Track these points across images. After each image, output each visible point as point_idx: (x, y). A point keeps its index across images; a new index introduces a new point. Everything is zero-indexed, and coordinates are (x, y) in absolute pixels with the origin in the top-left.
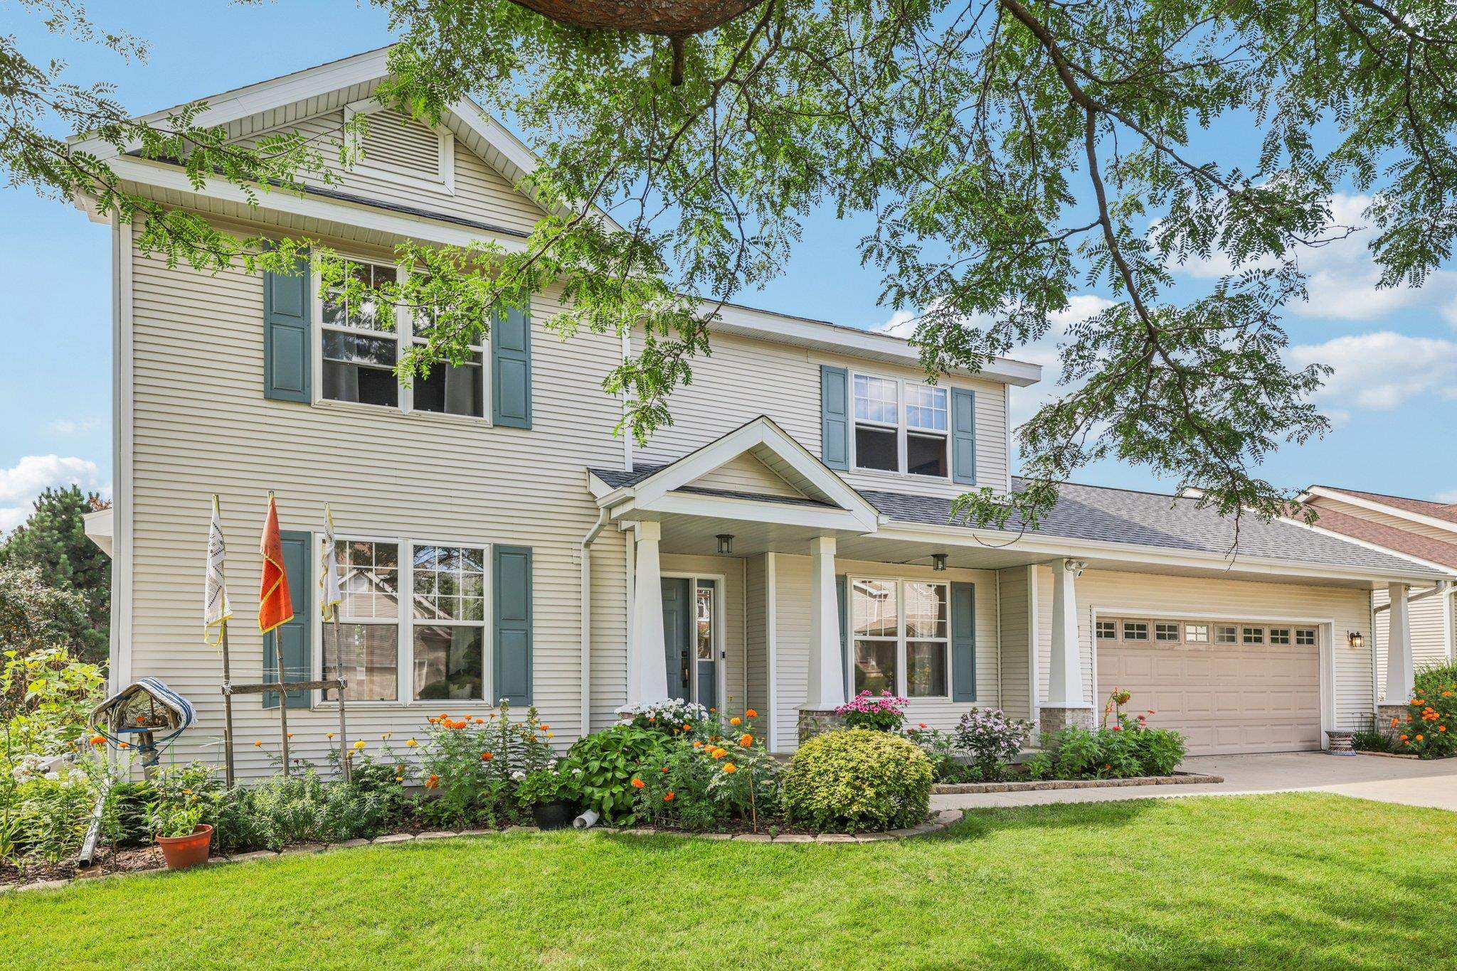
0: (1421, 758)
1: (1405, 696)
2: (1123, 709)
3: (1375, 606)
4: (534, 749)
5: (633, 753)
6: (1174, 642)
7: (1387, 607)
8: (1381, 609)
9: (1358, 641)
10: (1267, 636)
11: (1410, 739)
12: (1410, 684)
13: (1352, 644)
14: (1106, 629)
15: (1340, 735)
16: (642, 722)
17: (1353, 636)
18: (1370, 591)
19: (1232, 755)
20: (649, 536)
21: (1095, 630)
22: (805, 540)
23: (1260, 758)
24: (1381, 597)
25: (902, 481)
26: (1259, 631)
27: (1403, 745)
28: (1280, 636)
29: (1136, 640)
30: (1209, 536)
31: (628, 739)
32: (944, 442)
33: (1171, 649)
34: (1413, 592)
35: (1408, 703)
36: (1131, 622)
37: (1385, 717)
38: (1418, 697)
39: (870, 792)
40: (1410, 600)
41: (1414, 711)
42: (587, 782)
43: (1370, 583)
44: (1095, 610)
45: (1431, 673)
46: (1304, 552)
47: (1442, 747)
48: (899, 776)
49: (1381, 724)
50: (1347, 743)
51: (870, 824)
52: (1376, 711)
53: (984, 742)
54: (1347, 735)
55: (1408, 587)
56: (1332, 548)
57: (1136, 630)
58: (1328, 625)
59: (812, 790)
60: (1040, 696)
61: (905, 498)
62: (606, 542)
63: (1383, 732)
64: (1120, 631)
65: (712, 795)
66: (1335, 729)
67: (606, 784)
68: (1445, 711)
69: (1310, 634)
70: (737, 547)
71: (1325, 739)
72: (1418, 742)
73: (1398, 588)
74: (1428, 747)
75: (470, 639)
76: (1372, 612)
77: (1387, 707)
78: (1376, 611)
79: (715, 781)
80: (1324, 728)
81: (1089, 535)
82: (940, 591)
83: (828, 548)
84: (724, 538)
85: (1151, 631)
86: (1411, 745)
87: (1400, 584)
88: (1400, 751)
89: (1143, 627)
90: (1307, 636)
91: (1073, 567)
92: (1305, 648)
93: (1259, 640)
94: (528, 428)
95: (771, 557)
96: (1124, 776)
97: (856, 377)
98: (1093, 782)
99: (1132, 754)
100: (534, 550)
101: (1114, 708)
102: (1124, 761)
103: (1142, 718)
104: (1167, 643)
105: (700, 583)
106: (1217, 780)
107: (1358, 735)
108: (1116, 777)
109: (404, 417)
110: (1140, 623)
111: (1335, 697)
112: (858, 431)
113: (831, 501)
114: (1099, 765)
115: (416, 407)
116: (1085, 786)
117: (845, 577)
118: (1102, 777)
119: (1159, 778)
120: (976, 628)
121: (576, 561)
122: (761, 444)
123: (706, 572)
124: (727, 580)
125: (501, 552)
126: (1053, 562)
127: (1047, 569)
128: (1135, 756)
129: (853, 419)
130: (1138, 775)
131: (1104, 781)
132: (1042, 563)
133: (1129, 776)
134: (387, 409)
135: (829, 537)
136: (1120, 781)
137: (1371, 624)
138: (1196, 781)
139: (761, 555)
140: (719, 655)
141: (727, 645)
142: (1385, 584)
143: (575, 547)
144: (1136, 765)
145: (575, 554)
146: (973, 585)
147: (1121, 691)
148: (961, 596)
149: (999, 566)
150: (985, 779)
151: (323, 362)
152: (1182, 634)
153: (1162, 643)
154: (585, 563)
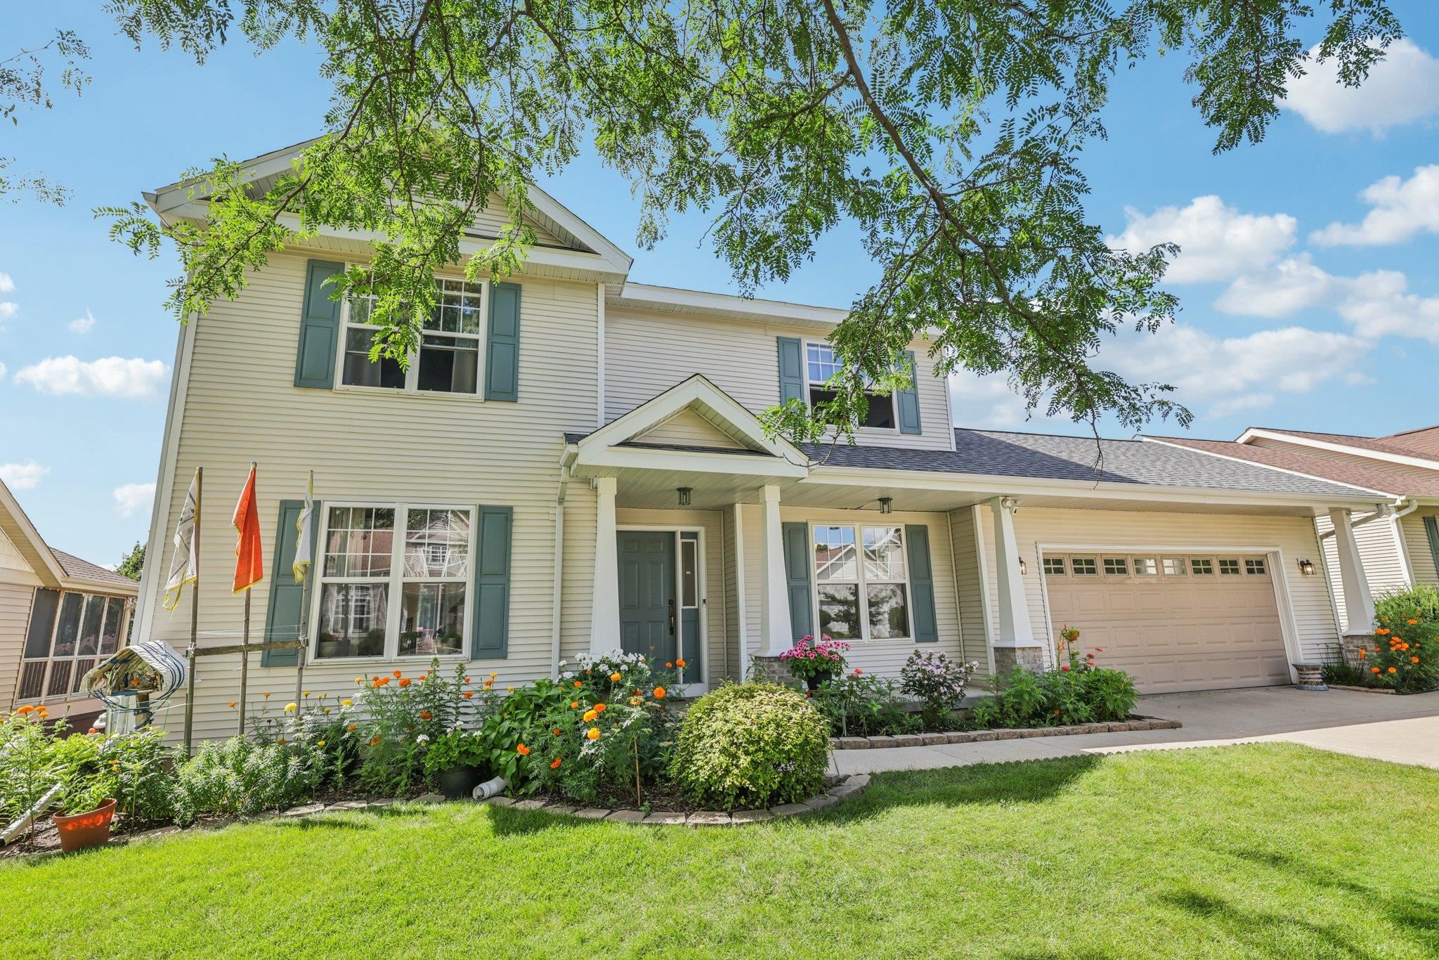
0: (1398, 692)
1: (1368, 627)
2: (1073, 647)
3: (1321, 532)
6: (1122, 576)
7: (1332, 533)
8: (1327, 535)
9: (1309, 569)
10: (1216, 567)
11: (1383, 672)
12: (1371, 613)
13: (1303, 572)
14: (1054, 565)
15: (1308, 668)
17: (1304, 564)
18: (1313, 518)
19: (1199, 692)
20: (607, 489)
21: (1043, 567)
23: (1228, 696)
24: (1324, 524)
26: (1207, 563)
27: (1377, 678)
28: (1229, 566)
29: (1086, 575)
30: (1143, 471)
32: (890, 398)
33: (1122, 583)
34: (1355, 517)
35: (1373, 633)
36: (1078, 557)
37: (1351, 648)
38: (1383, 626)
40: (1354, 524)
41: (1382, 641)
43: (1309, 509)
44: (1040, 546)
45: (1393, 599)
46: (1237, 482)
47: (1419, 680)
49: (1349, 656)
50: (1316, 677)
52: (1341, 641)
53: (927, 686)
54: (1315, 668)
55: (1349, 512)
56: (1267, 478)
57: (1085, 566)
58: (1275, 554)
60: (994, 638)
61: (855, 448)
62: (578, 499)
63: (1352, 664)
64: (1069, 567)
66: (1302, 661)
68: (1415, 642)
69: (1260, 563)
71: (1293, 673)
72: (1391, 675)
73: (1339, 514)
74: (1404, 679)
75: (452, 593)
76: (1318, 539)
77: (1352, 637)
78: (1322, 538)
80: (1291, 661)
81: (1022, 473)
83: (772, 494)
84: (684, 491)
85: (1100, 566)
86: (1385, 678)
87: (1340, 509)
88: (1374, 684)
89: (1090, 562)
90: (1257, 566)
91: (1009, 504)
92: (1256, 577)
93: (1209, 571)
94: (515, 401)
95: (738, 507)
96: (1073, 722)
97: (808, 345)
98: (1039, 730)
99: (1081, 697)
100: (515, 510)
101: (1066, 646)
102: (1070, 707)
103: (1090, 656)
104: (1116, 577)
105: (684, 535)
106: (1174, 726)
107: (1327, 668)
108: (1065, 724)
109: (409, 397)
110: (1088, 558)
111: (1296, 628)
112: (812, 392)
113: (764, 449)
114: (1046, 710)
115: (419, 388)
116: (1031, 735)
117: (806, 524)
118: (1052, 724)
119: (1111, 724)
120: (933, 568)
121: (551, 517)
122: (697, 399)
123: (687, 525)
124: (707, 532)
125: (484, 511)
126: (990, 500)
127: (988, 508)
128: (1085, 698)
129: (807, 381)
130: (1089, 721)
131: (1052, 729)
132: (983, 502)
133: (1080, 722)
134: (395, 390)
135: (773, 484)
136: (1068, 728)
137: (1319, 550)
138: (1152, 727)
139: (731, 507)
140: (701, 602)
141: (708, 592)
142: (1326, 509)
143: (551, 504)
144: (1084, 709)
145: (551, 511)
146: (926, 527)
147: (1069, 628)
148: (916, 538)
149: (948, 507)
150: (930, 728)
151: (346, 354)
152: (1131, 567)
153: (1112, 577)
154: (559, 519)
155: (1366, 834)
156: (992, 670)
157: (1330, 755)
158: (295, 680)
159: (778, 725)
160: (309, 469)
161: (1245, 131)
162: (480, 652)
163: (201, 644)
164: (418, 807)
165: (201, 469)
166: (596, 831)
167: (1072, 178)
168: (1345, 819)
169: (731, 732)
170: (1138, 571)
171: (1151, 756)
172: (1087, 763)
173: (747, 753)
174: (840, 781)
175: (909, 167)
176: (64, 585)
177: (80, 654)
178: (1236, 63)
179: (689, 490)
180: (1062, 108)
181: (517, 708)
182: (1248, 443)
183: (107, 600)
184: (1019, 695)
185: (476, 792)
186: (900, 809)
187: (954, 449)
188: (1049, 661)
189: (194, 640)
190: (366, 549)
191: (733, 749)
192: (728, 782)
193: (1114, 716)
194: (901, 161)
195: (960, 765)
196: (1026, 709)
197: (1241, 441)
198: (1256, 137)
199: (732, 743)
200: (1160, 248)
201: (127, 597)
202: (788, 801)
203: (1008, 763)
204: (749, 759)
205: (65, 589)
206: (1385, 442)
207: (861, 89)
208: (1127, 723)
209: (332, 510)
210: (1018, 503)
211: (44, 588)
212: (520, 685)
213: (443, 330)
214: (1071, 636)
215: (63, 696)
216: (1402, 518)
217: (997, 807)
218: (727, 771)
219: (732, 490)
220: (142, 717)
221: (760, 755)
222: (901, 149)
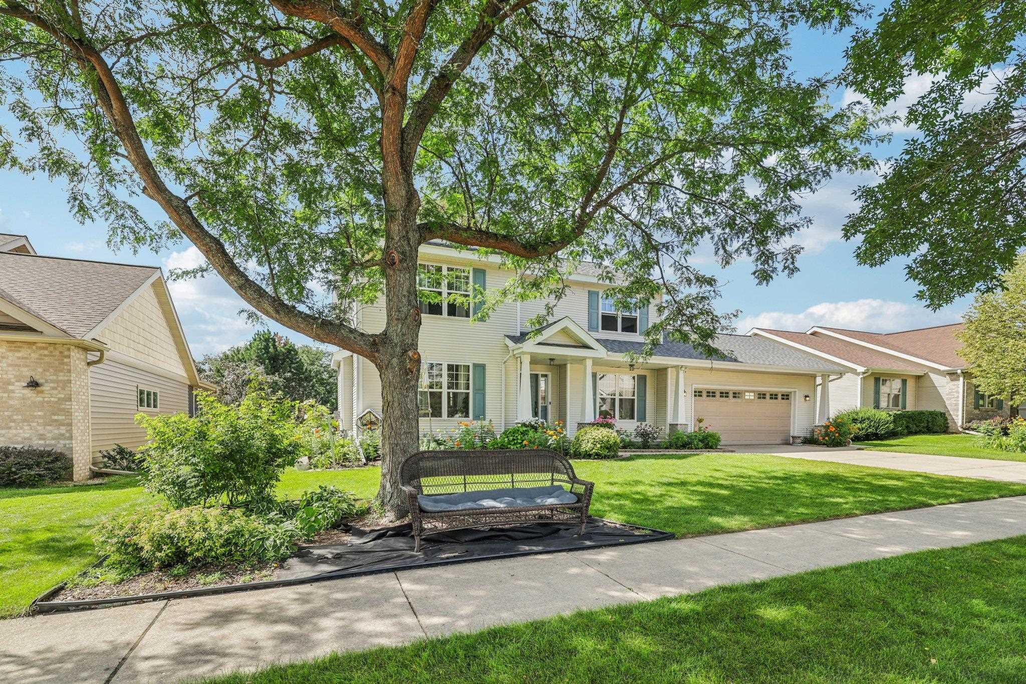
0: (828, 447)
1: (824, 422)
2: (701, 425)
3: (817, 384)
4: (490, 433)
5: (524, 433)
6: (727, 399)
7: (821, 384)
8: (819, 385)
9: (808, 399)
10: (768, 396)
11: (823, 439)
13: (805, 400)
14: (698, 393)
15: (798, 437)
16: (524, 425)
17: (806, 397)
18: (815, 378)
20: (526, 360)
21: (693, 394)
22: (582, 360)
24: (819, 380)
25: (619, 335)
26: (764, 395)
27: (820, 441)
28: (774, 396)
29: (711, 398)
30: (744, 355)
31: (521, 430)
32: (636, 319)
33: (725, 402)
34: (831, 378)
35: (825, 425)
36: (709, 391)
37: (817, 430)
38: (829, 422)
39: (599, 446)
40: (830, 381)
41: (826, 428)
42: (509, 443)
43: (814, 374)
44: (694, 386)
47: (837, 442)
48: (608, 441)
49: (815, 433)
50: (800, 441)
51: (598, 456)
52: (814, 428)
53: (644, 435)
54: (801, 438)
55: (829, 376)
57: (711, 394)
58: (795, 392)
59: (580, 446)
60: (670, 420)
61: (620, 342)
62: (511, 362)
63: (816, 437)
64: (704, 394)
65: (549, 447)
66: (796, 434)
67: (515, 444)
68: (838, 427)
69: (787, 396)
70: (556, 362)
71: (791, 439)
72: (826, 440)
73: (825, 377)
74: (830, 443)
75: (464, 396)
76: (814, 387)
77: (817, 426)
78: (817, 386)
79: (550, 442)
80: (791, 435)
82: (634, 378)
83: (589, 363)
84: (552, 360)
85: (718, 394)
86: (823, 441)
87: (826, 375)
88: (820, 444)
89: (714, 393)
91: (683, 369)
92: (785, 401)
93: (764, 398)
94: (485, 322)
95: (569, 365)
99: (700, 440)
100: (487, 365)
101: (698, 424)
103: (707, 428)
104: (724, 399)
107: (805, 438)
109: (443, 319)
110: (713, 391)
111: (796, 422)
112: (601, 316)
113: (590, 346)
114: (687, 445)
115: (447, 315)
117: (596, 373)
119: (709, 450)
120: (647, 393)
121: (500, 369)
122: (566, 327)
123: (545, 372)
124: (553, 375)
125: (476, 366)
126: (676, 367)
127: (674, 369)
129: (600, 311)
132: (672, 368)
134: (439, 316)
135: (591, 360)
137: (814, 392)
138: (724, 451)
139: (566, 366)
140: (549, 403)
141: (552, 399)
142: (821, 374)
143: (501, 364)
145: (500, 366)
146: (646, 375)
147: (700, 417)
148: (642, 380)
149: (657, 369)
152: (731, 395)
153: (722, 399)
154: (503, 369)
156: (668, 431)
179: (554, 359)
184: (678, 439)
187: (662, 343)
188: (691, 429)
193: (711, 447)
196: (679, 444)
208: (715, 450)
210: (687, 369)
214: (700, 421)
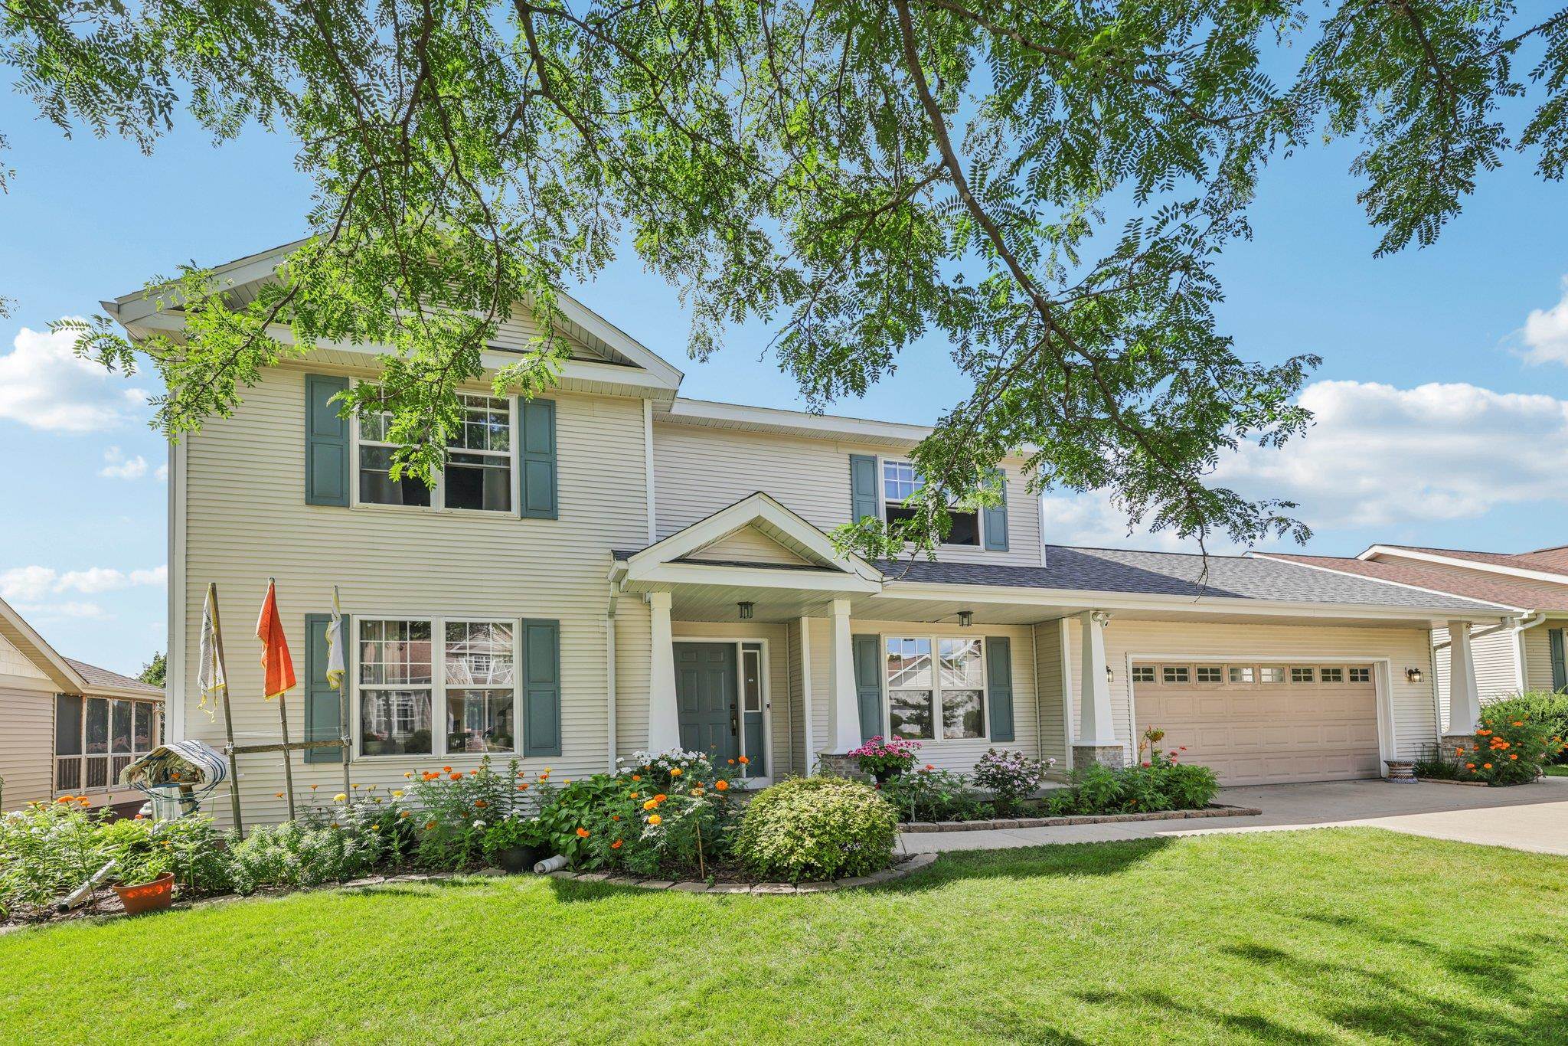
0: (1491, 785)
1: (1470, 728)
2: (1157, 746)
3: (1435, 643)
6: (1215, 683)
7: (1449, 644)
8: (1442, 646)
9: (1417, 677)
10: (1317, 675)
11: (1477, 767)
12: (1476, 715)
13: (1410, 680)
14: (1143, 674)
15: (1400, 764)
17: (1411, 673)
18: (1429, 631)
19: (1283, 785)
20: (661, 604)
21: (1131, 675)
23: (1313, 787)
24: (1440, 635)
26: (1309, 671)
27: (1470, 773)
28: (1332, 674)
29: (1176, 682)
30: (1251, 586)
32: (976, 516)
33: (1213, 689)
34: (1475, 629)
35: (1473, 733)
36: (1170, 666)
37: (1449, 746)
38: (1486, 728)
40: (1473, 636)
41: (1482, 742)
43: (1427, 622)
44: (1131, 657)
45: (1502, 704)
46: (1352, 596)
47: (1516, 774)
49: (1445, 753)
50: (1408, 771)
52: (1439, 741)
53: (999, 780)
54: (1407, 764)
55: (1469, 625)
56: (1385, 593)
57: (1176, 674)
58: (1383, 664)
60: (1074, 736)
61: (934, 565)
62: (630, 613)
63: (1448, 761)
64: (1159, 675)
66: (1395, 757)
68: (1516, 741)
69: (1365, 672)
71: (1384, 769)
72: (1486, 771)
73: (1458, 627)
74: (1498, 774)
75: (498, 699)
76: (1430, 650)
77: (1451, 737)
78: (1436, 649)
80: (1383, 759)
81: (1117, 588)
83: (842, 610)
84: (745, 605)
85: (1193, 675)
86: (1479, 773)
87: (1461, 622)
88: (1466, 778)
89: (1183, 671)
90: (1361, 674)
91: (1100, 617)
92: (1360, 684)
93: (1311, 679)
94: (555, 518)
95: (805, 621)
96: (1150, 810)
97: (886, 463)
98: (1114, 817)
99: (1159, 789)
100: (561, 623)
101: (1149, 745)
102: (1148, 797)
103: (1174, 754)
104: (1210, 684)
105: (745, 646)
106: (1253, 813)
107: (1420, 764)
108: (1141, 812)
109: (437, 515)
110: (1180, 667)
111: (1394, 729)
112: (888, 509)
113: (834, 566)
114: (1123, 800)
115: (447, 506)
116: (1105, 821)
117: (878, 636)
118: (1127, 812)
119: (1188, 812)
120: (1013, 676)
121: (602, 630)
122: (759, 517)
123: (749, 637)
124: (770, 643)
125: (528, 625)
126: (1081, 614)
127: (1077, 621)
128: (1164, 790)
129: (883, 499)
130: (1166, 809)
131: (1127, 816)
132: (1071, 616)
133: (1157, 810)
134: (420, 508)
135: (843, 599)
136: (1144, 815)
137: (1431, 661)
138: (1230, 814)
139: (796, 621)
140: (765, 706)
141: (772, 698)
142: (1445, 621)
143: (601, 618)
144: (1162, 799)
145: (601, 624)
146: (1008, 638)
147: (1154, 729)
148: (997, 651)
149: (1033, 620)
150: (1001, 815)
151: (361, 471)
152: (1226, 675)
153: (1204, 685)
154: (610, 631)
155: (1435, 901)
156: (1070, 766)
157: (1410, 838)
158: (342, 774)
159: (844, 813)
160: (333, 584)
161: (1415, 232)
162: (531, 750)
163: (239, 744)
164: (479, 879)
165: (214, 585)
166: (660, 899)
167: (1206, 284)
168: (1416, 890)
169: (796, 819)
170: (1233, 679)
171: (1227, 838)
172: (1160, 844)
173: (812, 836)
174: (907, 859)
175: (1010, 273)
176: (84, 691)
177: (113, 751)
178: (1419, 153)
179: (751, 604)
180: (1201, 204)
181: (574, 798)
182: (1369, 560)
183: (134, 705)
184: (1096, 787)
185: (537, 867)
186: (967, 881)
187: (1044, 565)
188: (1130, 759)
189: (231, 739)
190: (403, 659)
191: (798, 833)
192: (793, 859)
193: (1192, 805)
194: (1003, 266)
195: (1030, 844)
196: (1102, 799)
197: (1362, 557)
198: (1428, 239)
199: (797, 828)
200: (1298, 361)
201: (155, 702)
202: (854, 875)
203: (1080, 844)
204: (814, 840)
205: (87, 695)
206: (1522, 559)
207: (957, 183)
208: (1205, 811)
209: (363, 623)
210: (1110, 616)
211: (64, 694)
212: (577, 779)
213: (469, 447)
214: (1155, 737)
215: (104, 788)
216: (1526, 631)
217: (1066, 880)
218: (792, 851)
219: (799, 604)
220: (188, 806)
221: (826, 837)
222: (1002, 252)
